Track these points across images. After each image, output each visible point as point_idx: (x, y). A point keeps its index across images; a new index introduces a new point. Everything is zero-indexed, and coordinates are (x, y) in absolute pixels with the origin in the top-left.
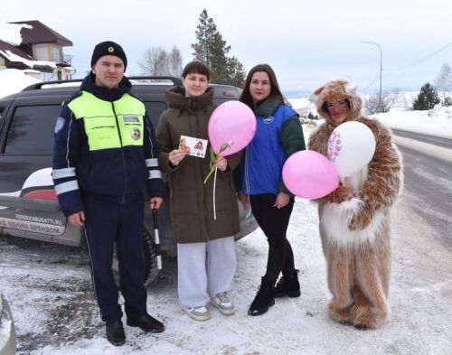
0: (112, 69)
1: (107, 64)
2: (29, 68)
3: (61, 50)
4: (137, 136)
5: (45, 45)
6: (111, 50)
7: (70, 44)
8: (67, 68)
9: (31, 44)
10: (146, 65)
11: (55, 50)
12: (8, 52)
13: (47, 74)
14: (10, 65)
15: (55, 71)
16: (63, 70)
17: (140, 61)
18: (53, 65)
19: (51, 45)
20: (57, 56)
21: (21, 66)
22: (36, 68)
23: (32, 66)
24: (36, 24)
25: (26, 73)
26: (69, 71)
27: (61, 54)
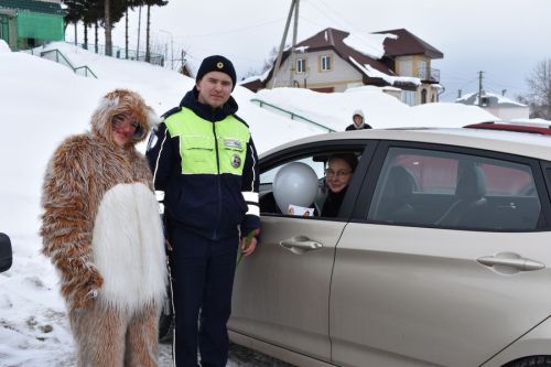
0: (219, 87)
1: (214, 81)
2: (388, 84)
3: (428, 64)
4: (237, 163)
5: (410, 57)
6: (220, 66)
7: (439, 55)
8: (434, 85)
9: (394, 57)
10: (538, 83)
11: (421, 63)
12: (368, 66)
13: (408, 92)
14: (368, 81)
15: (419, 90)
16: (428, 88)
17: (530, 77)
18: (417, 81)
19: (417, 57)
20: (423, 71)
21: (379, 83)
22: (396, 84)
23: (392, 83)
24: (402, 33)
25: (384, 91)
26: (436, 89)
27: (428, 68)
